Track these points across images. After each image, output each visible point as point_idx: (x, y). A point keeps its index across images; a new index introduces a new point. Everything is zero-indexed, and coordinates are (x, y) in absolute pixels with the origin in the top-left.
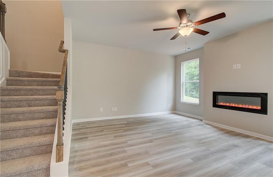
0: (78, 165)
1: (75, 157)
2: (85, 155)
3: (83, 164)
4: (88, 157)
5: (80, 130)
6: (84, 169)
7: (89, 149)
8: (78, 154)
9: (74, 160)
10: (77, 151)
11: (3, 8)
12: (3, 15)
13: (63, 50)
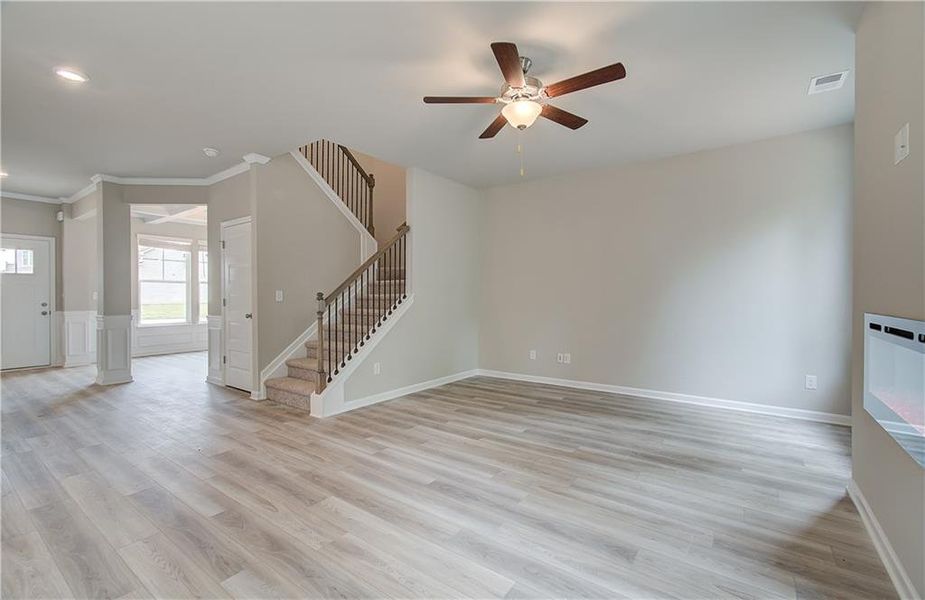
11: (370, 181)
12: (371, 191)
13: (402, 227)
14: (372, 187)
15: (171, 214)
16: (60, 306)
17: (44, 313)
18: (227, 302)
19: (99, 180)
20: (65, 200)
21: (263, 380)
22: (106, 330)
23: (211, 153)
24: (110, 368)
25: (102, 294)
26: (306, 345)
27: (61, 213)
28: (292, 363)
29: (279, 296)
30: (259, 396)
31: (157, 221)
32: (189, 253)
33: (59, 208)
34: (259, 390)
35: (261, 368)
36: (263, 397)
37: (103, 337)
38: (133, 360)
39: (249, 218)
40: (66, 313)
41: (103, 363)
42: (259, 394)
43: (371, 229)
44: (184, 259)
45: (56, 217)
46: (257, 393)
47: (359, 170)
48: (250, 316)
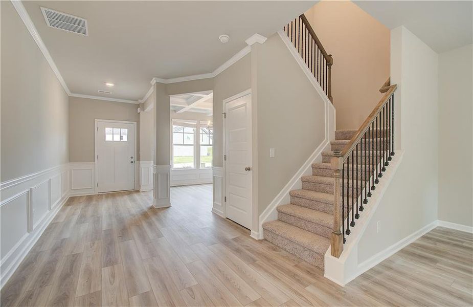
0: (371, 286)
1: (379, 273)
2: (397, 282)
3: (378, 289)
4: (398, 287)
5: (438, 243)
6: (373, 295)
7: (415, 279)
8: (388, 273)
9: (372, 275)
10: (390, 268)
11: (329, 61)
12: (330, 69)
13: (388, 88)
14: (331, 65)
15: (189, 105)
16: (138, 159)
17: (132, 162)
18: (227, 158)
19: (155, 81)
20: (140, 101)
21: (261, 223)
22: (158, 174)
23: (224, 38)
24: (159, 198)
25: (156, 151)
26: (290, 193)
27: (139, 108)
28: (284, 210)
29: (272, 153)
30: (258, 236)
31: (182, 111)
32: (196, 128)
33: (138, 106)
34: (258, 231)
35: (260, 212)
36: (261, 238)
37: (156, 176)
38: (171, 189)
39: (250, 91)
40: (141, 162)
41: (156, 195)
42: (257, 234)
43: (330, 97)
44: (193, 132)
45: (137, 111)
46: (257, 233)
47: (322, 51)
48: (248, 169)
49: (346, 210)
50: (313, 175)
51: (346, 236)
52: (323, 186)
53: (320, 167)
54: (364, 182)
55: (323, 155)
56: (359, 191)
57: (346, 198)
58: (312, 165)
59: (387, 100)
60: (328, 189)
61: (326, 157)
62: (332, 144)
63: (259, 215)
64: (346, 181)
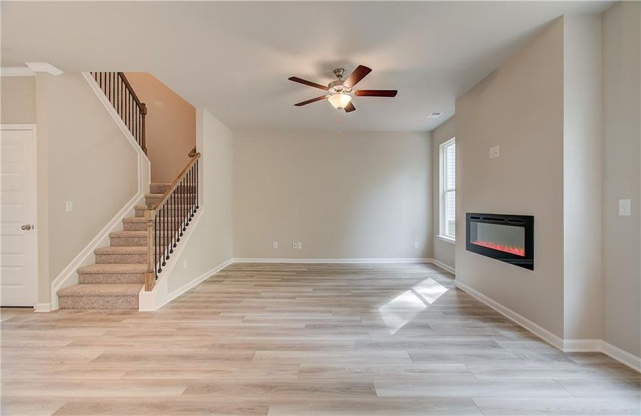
11: (142, 110)
12: (143, 118)
13: (194, 154)
14: (145, 114)
21: (55, 290)
26: (95, 252)
28: (87, 270)
29: (69, 207)
30: (51, 306)
34: (50, 301)
35: (52, 279)
36: (56, 308)
43: (144, 148)
46: (49, 304)
47: (135, 98)
48: (28, 228)
49: (158, 256)
50: (124, 230)
51: (158, 274)
52: (136, 240)
53: (134, 221)
54: (173, 232)
55: (136, 209)
56: (170, 239)
57: (158, 248)
58: (123, 219)
59: (192, 165)
60: (142, 242)
61: (139, 211)
62: (146, 198)
63: (51, 281)
64: (158, 232)
